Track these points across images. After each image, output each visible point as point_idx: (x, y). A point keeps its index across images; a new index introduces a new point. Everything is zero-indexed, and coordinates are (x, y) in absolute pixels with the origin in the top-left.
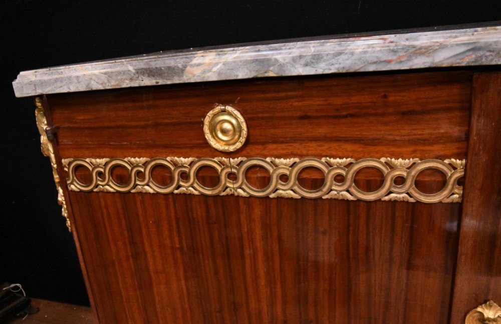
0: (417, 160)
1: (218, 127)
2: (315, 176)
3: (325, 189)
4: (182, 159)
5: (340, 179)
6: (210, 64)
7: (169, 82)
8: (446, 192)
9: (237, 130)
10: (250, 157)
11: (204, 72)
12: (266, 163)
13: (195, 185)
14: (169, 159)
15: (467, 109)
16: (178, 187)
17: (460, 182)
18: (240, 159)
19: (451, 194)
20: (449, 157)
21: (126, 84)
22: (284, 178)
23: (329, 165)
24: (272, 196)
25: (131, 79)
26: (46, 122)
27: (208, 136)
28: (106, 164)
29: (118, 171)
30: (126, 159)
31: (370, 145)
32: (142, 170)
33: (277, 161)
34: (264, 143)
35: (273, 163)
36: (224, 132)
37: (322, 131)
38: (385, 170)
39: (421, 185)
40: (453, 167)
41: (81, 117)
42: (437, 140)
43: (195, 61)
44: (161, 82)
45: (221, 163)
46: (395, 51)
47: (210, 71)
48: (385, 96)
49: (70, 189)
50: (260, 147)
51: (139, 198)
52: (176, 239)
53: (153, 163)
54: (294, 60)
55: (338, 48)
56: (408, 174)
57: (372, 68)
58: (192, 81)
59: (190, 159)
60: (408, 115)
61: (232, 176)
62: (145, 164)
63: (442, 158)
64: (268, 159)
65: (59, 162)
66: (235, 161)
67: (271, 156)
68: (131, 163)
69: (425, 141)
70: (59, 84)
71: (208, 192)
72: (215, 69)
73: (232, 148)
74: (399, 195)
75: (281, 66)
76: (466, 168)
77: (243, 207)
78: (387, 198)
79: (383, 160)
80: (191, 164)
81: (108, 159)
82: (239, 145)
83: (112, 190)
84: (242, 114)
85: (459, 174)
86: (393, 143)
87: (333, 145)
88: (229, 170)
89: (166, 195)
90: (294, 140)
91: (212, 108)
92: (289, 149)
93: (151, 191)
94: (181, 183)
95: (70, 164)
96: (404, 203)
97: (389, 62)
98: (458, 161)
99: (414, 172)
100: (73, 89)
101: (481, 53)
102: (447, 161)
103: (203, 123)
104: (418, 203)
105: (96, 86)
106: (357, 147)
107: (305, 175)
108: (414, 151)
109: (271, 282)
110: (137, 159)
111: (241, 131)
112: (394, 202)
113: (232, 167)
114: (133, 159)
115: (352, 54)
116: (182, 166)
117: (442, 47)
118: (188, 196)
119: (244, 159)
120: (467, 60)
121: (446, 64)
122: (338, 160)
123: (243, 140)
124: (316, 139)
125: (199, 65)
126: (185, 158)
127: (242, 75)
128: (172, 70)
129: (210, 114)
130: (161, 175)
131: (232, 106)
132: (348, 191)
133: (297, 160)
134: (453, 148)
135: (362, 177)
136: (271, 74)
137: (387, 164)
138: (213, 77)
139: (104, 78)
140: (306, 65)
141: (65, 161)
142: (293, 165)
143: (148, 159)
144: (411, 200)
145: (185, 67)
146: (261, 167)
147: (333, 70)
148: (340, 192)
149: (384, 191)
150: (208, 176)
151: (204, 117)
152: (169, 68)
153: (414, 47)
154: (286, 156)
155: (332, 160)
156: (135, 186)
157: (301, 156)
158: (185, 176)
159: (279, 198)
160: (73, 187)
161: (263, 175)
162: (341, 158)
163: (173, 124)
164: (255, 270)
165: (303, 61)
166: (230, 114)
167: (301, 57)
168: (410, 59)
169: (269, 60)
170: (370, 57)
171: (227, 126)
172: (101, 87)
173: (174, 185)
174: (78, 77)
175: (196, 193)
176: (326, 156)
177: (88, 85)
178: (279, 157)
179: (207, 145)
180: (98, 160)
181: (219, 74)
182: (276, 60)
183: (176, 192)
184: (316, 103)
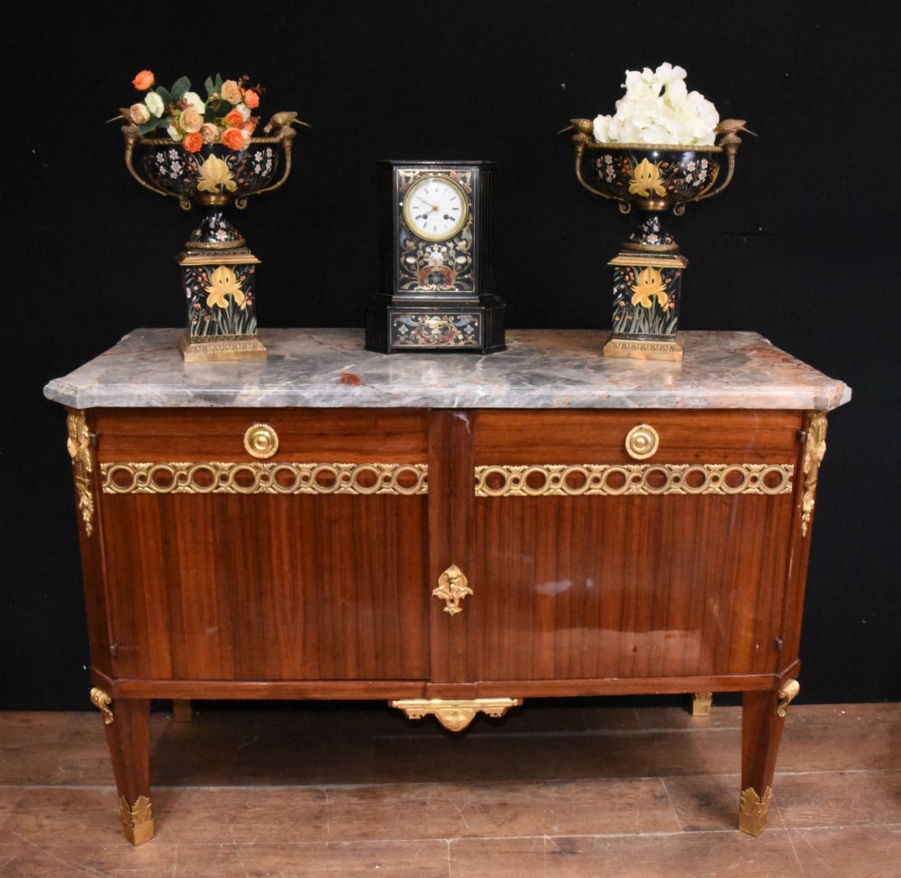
0: (397, 465)
1: (255, 440)
2: (329, 477)
3: (336, 486)
4: (223, 464)
5: (346, 479)
6: (255, 395)
7: (222, 406)
8: (418, 487)
9: (270, 442)
10: (279, 462)
11: (251, 400)
12: (292, 467)
13: (233, 486)
14: (211, 463)
15: (425, 432)
16: (218, 487)
17: (426, 480)
18: (272, 464)
19: (422, 488)
20: (418, 463)
21: (185, 405)
22: (306, 479)
23: (339, 468)
24: (296, 493)
25: (190, 402)
26: (87, 429)
27: (247, 446)
28: (149, 468)
29: (161, 475)
30: (170, 464)
31: (366, 454)
32: (185, 473)
33: (301, 466)
34: (291, 452)
35: (298, 468)
36: (259, 443)
37: (334, 444)
38: (377, 472)
39: (401, 482)
40: (421, 470)
41: (128, 427)
42: (410, 452)
43: (244, 391)
44: (215, 405)
45: (257, 468)
46: (379, 396)
47: (255, 400)
48: (376, 422)
49: (104, 492)
50: (288, 455)
51: (177, 500)
52: (210, 533)
53: (196, 467)
54: (316, 397)
55: (344, 391)
56: (393, 474)
57: (365, 406)
58: (241, 406)
59: (230, 464)
60: (390, 435)
61: (265, 478)
62: (188, 468)
63: (413, 463)
64: (294, 464)
65: (96, 466)
66: (267, 466)
67: (296, 462)
68: (174, 467)
69: (402, 452)
70: (119, 400)
71: (244, 490)
72: (259, 399)
73: (266, 456)
74: (387, 489)
75: (307, 401)
76: (429, 470)
77: (272, 503)
78: (379, 492)
79: (376, 465)
80: (231, 468)
81: (151, 464)
82: (272, 453)
83: (152, 492)
84: (276, 430)
85: (425, 474)
86: (382, 453)
87: (341, 454)
88: (263, 473)
89: (205, 495)
90: (313, 450)
91: (251, 425)
92: (311, 456)
93: (192, 492)
94: (221, 484)
95: (109, 468)
96: (391, 495)
97: (376, 402)
98: (423, 466)
99: (397, 473)
100: (132, 404)
101: (428, 401)
102: (416, 466)
103: (243, 437)
104: (401, 495)
105: (155, 404)
106: (357, 456)
107: (322, 477)
108: (396, 459)
109: (293, 566)
110: (181, 464)
111: (273, 443)
112: (384, 496)
113: (265, 470)
114: (177, 464)
115: (353, 396)
116: (223, 469)
117: (406, 395)
118: (225, 495)
119: (275, 464)
120: (421, 404)
121: (409, 406)
122: (345, 465)
123: (275, 449)
124: (330, 450)
125: (246, 395)
126: (225, 462)
127: (278, 404)
128: (225, 398)
129: (250, 430)
130: (203, 478)
131: (269, 424)
132: (352, 487)
133: (315, 465)
134: (420, 457)
135: (362, 477)
136: (299, 405)
137: (379, 468)
138: (256, 404)
139: (165, 399)
140: (323, 401)
141: (103, 466)
142: (313, 469)
143: (191, 464)
144: (396, 493)
145: (236, 396)
146: (289, 471)
147: (341, 405)
148: (346, 488)
149: (377, 486)
150: (244, 478)
151: (245, 432)
152: (222, 395)
153: (390, 394)
154: (307, 462)
155: (341, 465)
156: (177, 487)
157: (319, 462)
158: (224, 478)
159: (302, 495)
160: (108, 490)
161: (290, 476)
162: (347, 463)
163: (217, 436)
164: (280, 558)
165: (321, 398)
166: (266, 430)
167: (320, 395)
168: (388, 402)
169: (298, 396)
170: (364, 399)
171: (262, 439)
172: (160, 405)
173: (214, 486)
174: (139, 396)
175: (233, 492)
176: (336, 462)
177: (148, 403)
178: (302, 463)
179: (245, 452)
180: (141, 465)
181: (262, 403)
182: (303, 397)
183: (215, 491)
184: (328, 425)
